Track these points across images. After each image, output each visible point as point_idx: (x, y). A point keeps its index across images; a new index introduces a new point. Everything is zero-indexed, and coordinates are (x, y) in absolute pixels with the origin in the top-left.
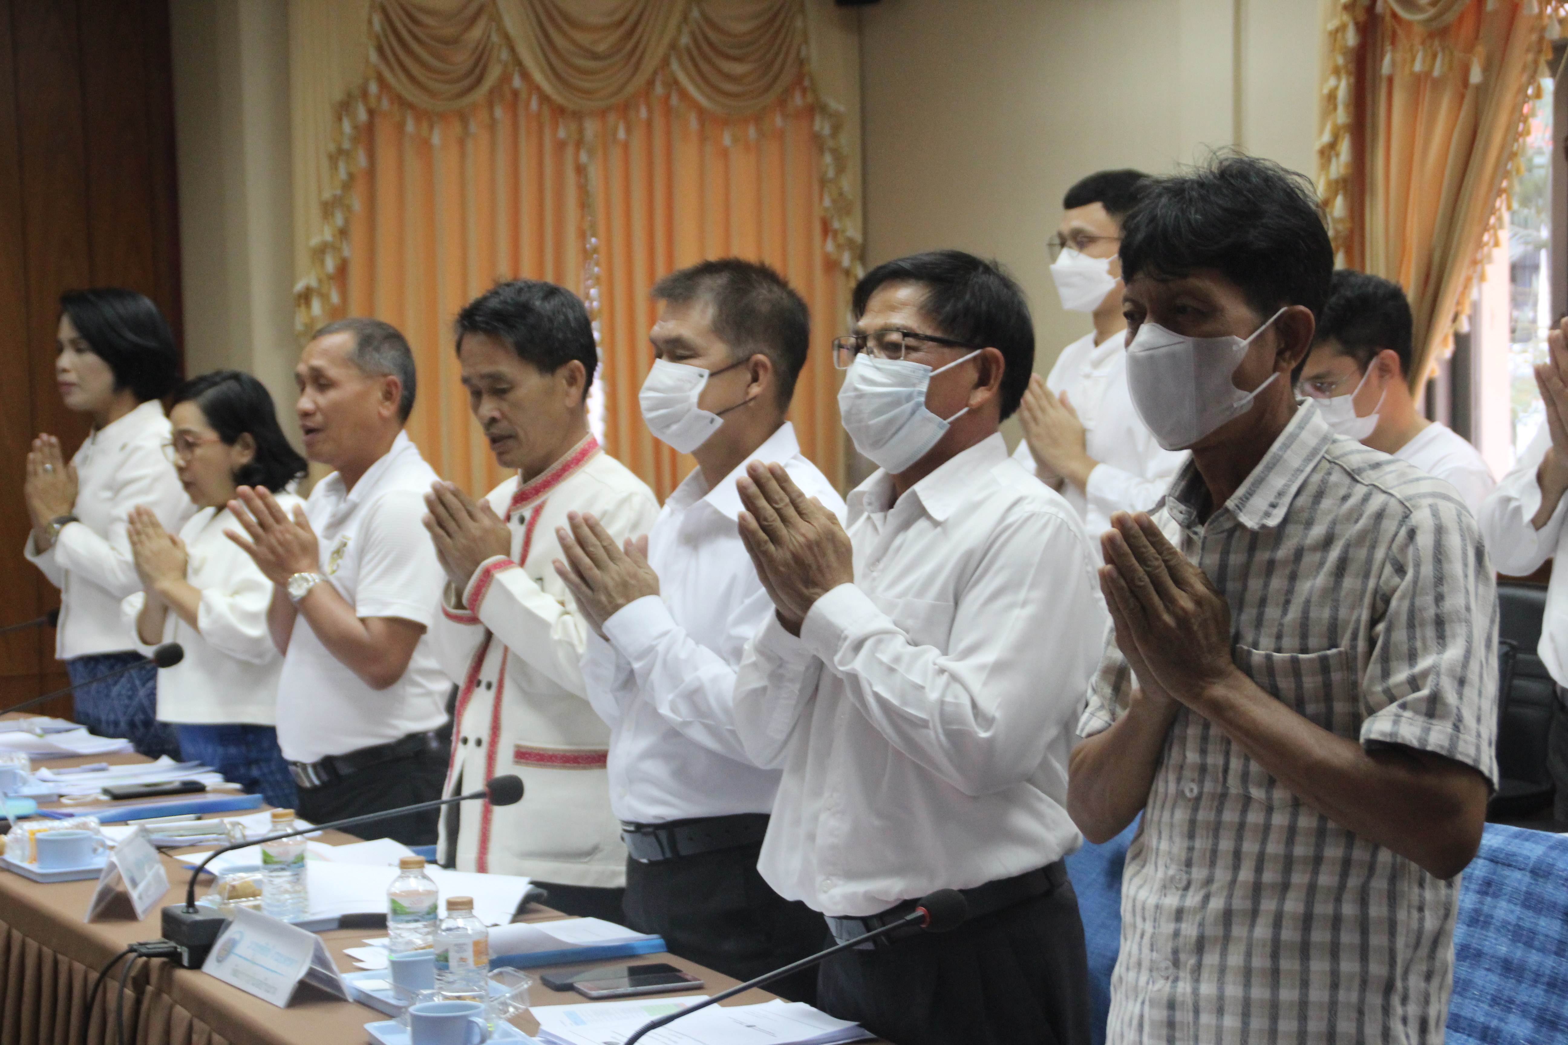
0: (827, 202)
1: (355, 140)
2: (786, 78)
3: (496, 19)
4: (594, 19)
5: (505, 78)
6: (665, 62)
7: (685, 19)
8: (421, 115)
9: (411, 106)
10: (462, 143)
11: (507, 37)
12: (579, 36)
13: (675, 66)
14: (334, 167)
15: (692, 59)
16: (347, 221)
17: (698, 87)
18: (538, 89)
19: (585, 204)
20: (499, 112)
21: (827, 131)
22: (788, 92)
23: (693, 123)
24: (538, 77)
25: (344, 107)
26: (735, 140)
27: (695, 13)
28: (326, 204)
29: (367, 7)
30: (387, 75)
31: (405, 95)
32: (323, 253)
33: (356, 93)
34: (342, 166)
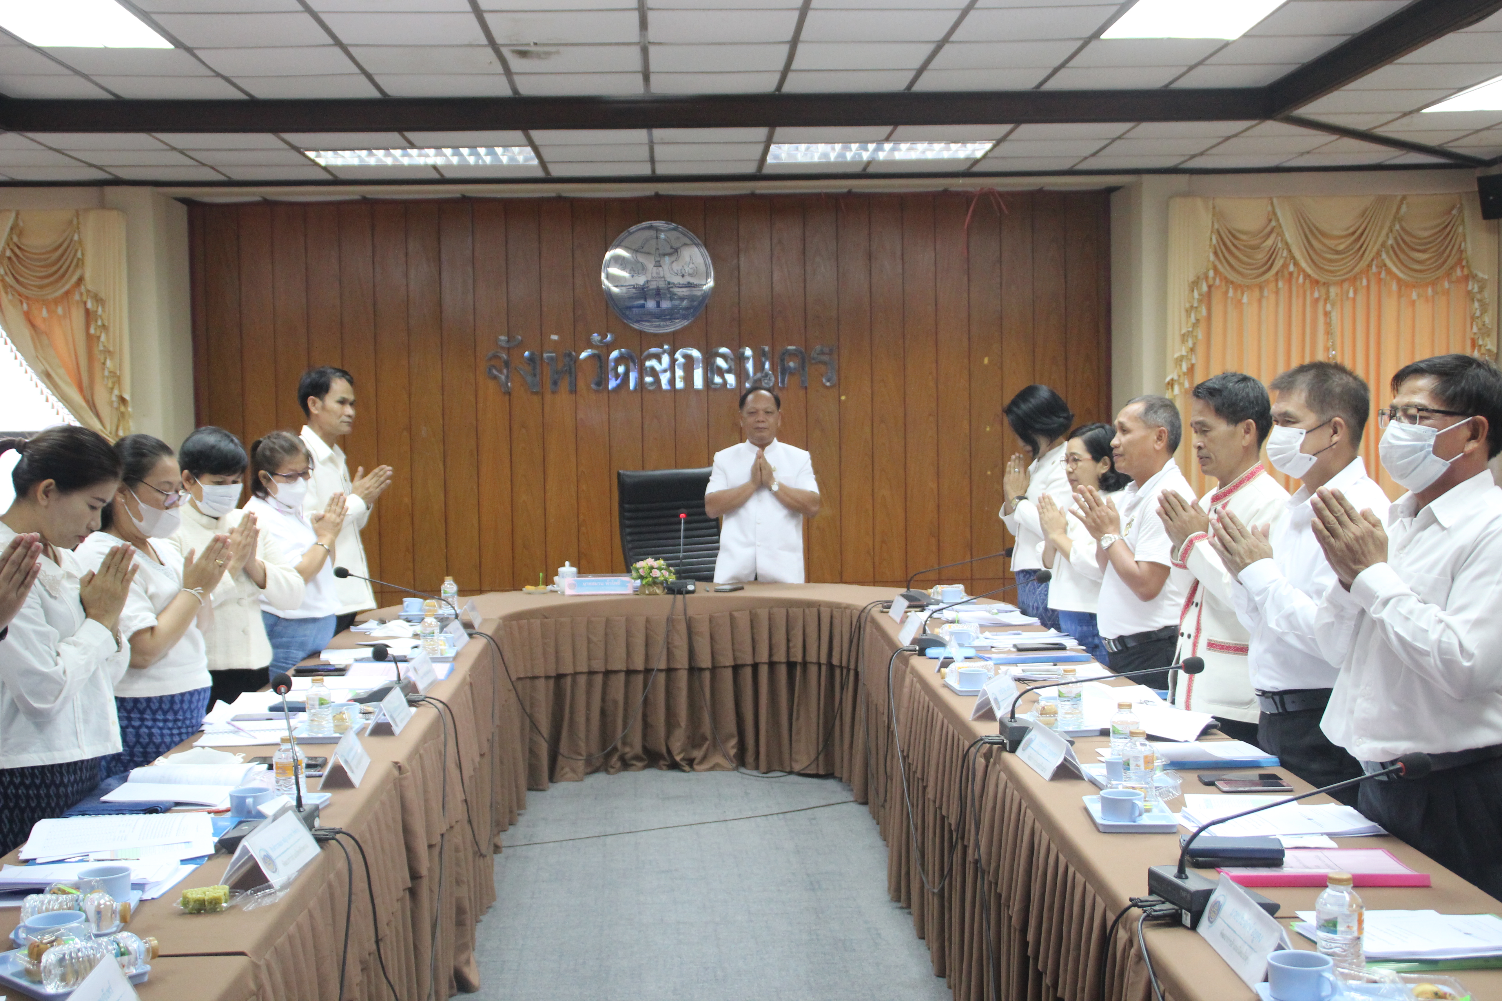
0: (1475, 329)
1: (1200, 301)
2: (1451, 262)
3: (1281, 234)
4: (1336, 233)
5: (1285, 266)
6: (1378, 254)
7: (1391, 230)
8: (1237, 287)
9: (1232, 283)
10: (1260, 301)
11: (1287, 244)
12: (1327, 242)
13: (1384, 256)
14: (1188, 316)
15: (1394, 251)
16: (1194, 344)
17: (1398, 268)
18: (1304, 271)
19: (1328, 333)
20: (1280, 284)
21: (1476, 290)
22: (1452, 268)
23: (1394, 287)
24: (1303, 264)
25: (1195, 284)
26: (1419, 296)
27: (1397, 227)
28: (1184, 335)
29: (1209, 232)
30: (1219, 266)
31: (1229, 276)
32: (1181, 361)
33: (1202, 277)
34: (1193, 316)
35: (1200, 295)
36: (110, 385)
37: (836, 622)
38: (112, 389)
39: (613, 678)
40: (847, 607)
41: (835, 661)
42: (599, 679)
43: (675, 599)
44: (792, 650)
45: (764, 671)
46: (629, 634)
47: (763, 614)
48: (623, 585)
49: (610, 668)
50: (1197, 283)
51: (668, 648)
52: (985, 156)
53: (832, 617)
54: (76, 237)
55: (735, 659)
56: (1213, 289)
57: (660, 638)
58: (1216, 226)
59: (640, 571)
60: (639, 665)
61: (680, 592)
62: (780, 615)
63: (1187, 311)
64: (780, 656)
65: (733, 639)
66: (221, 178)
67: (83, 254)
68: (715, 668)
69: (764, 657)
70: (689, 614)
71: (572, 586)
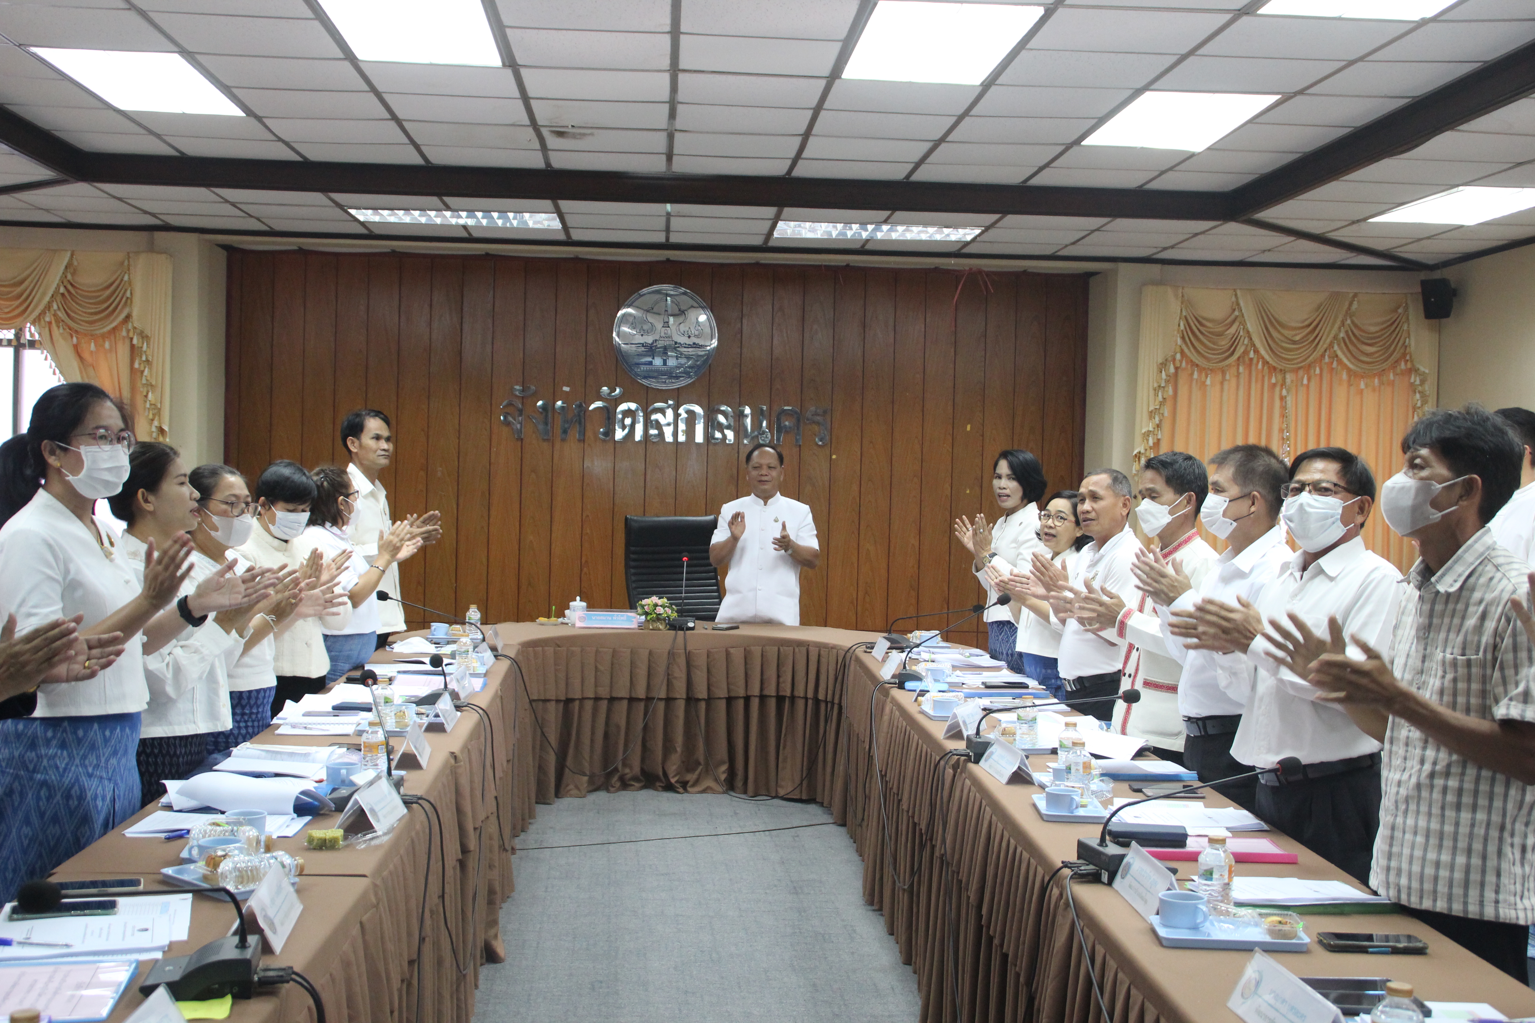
1: (1167, 381)
2: (1396, 356)
3: (1243, 323)
4: (1294, 324)
5: (1246, 352)
6: (1331, 345)
7: (1343, 325)
8: (1201, 369)
9: (1197, 365)
10: (1222, 383)
11: (1248, 332)
12: (1286, 332)
13: (1336, 347)
14: (1156, 395)
15: (1346, 344)
16: (1161, 421)
17: (1348, 358)
18: (1263, 358)
19: (1283, 416)
20: (1241, 369)
21: (1418, 382)
22: (1397, 361)
23: (1345, 376)
24: (1263, 352)
25: (1163, 365)
26: (1367, 386)
27: (1349, 322)
28: (1151, 412)
29: (1178, 318)
30: (1186, 350)
31: (1194, 360)
32: (1148, 436)
33: (1170, 359)
34: (1160, 394)
35: (1168, 375)
36: (151, 416)
37: (824, 660)
38: (152, 420)
39: (616, 703)
40: (834, 647)
41: (821, 696)
42: (604, 705)
43: (676, 634)
44: (782, 685)
45: (755, 703)
46: (633, 664)
47: (757, 651)
48: (629, 620)
49: (615, 695)
50: (1166, 365)
51: (668, 679)
52: (974, 240)
53: (819, 656)
54: (126, 278)
55: (729, 691)
56: (1180, 371)
57: (661, 669)
58: (1184, 313)
59: (646, 607)
60: (641, 693)
61: (681, 629)
62: (772, 652)
63: (1155, 390)
64: (771, 691)
65: (727, 674)
66: (264, 228)
67: (131, 293)
68: (709, 700)
69: (755, 691)
70: (688, 649)
71: (581, 619)
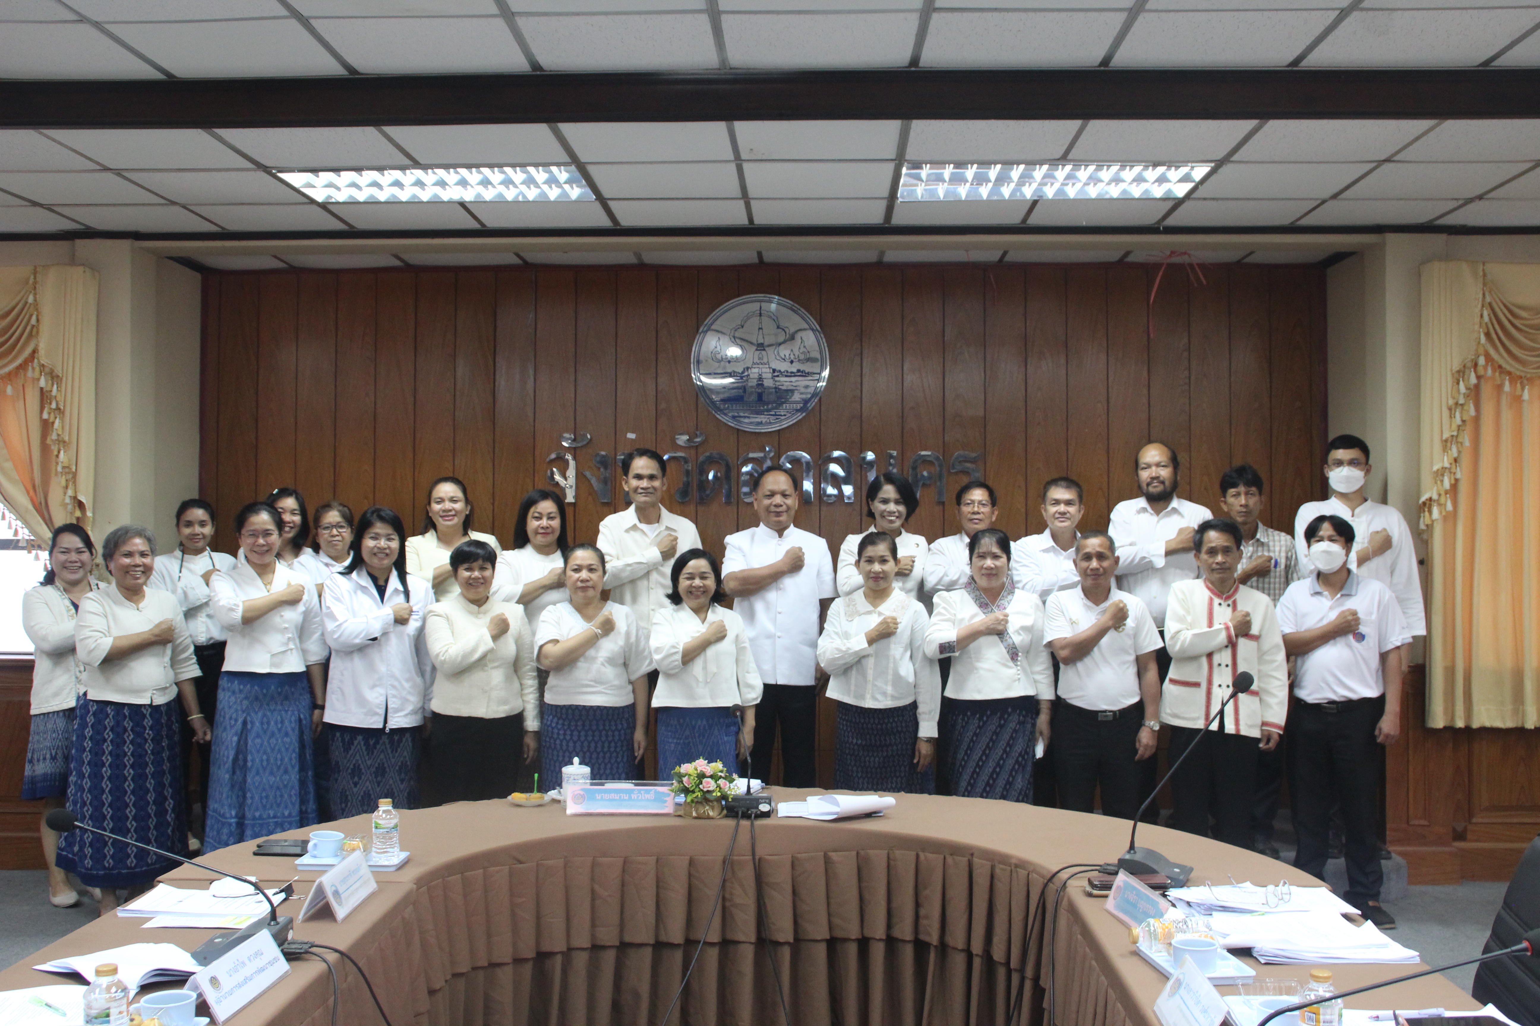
1: (1467, 396)
8: (1515, 379)
9: (1509, 374)
14: (1452, 415)
16: (1459, 453)
25: (1461, 374)
28: (1446, 441)
29: (1480, 306)
30: (1492, 352)
31: (1504, 365)
32: (1443, 475)
33: (1469, 365)
34: (1458, 415)
35: (1467, 388)
36: (63, 483)
37: (1001, 888)
38: (67, 487)
39: (632, 953)
40: (1021, 864)
41: (998, 954)
42: (609, 958)
43: (738, 825)
44: (923, 922)
45: (878, 952)
46: (660, 885)
47: (878, 857)
48: (659, 798)
49: (627, 939)
50: (1464, 373)
51: (724, 908)
52: (1189, 195)
53: (992, 877)
54: (31, 299)
55: (831, 928)
56: (1482, 381)
57: (710, 893)
58: (1488, 299)
59: (685, 779)
60: (675, 933)
61: (746, 816)
62: (905, 860)
63: (1450, 409)
64: (904, 931)
65: (828, 897)
66: (213, 228)
67: (38, 320)
68: (798, 942)
69: (878, 931)
70: (759, 852)
71: (580, 798)
